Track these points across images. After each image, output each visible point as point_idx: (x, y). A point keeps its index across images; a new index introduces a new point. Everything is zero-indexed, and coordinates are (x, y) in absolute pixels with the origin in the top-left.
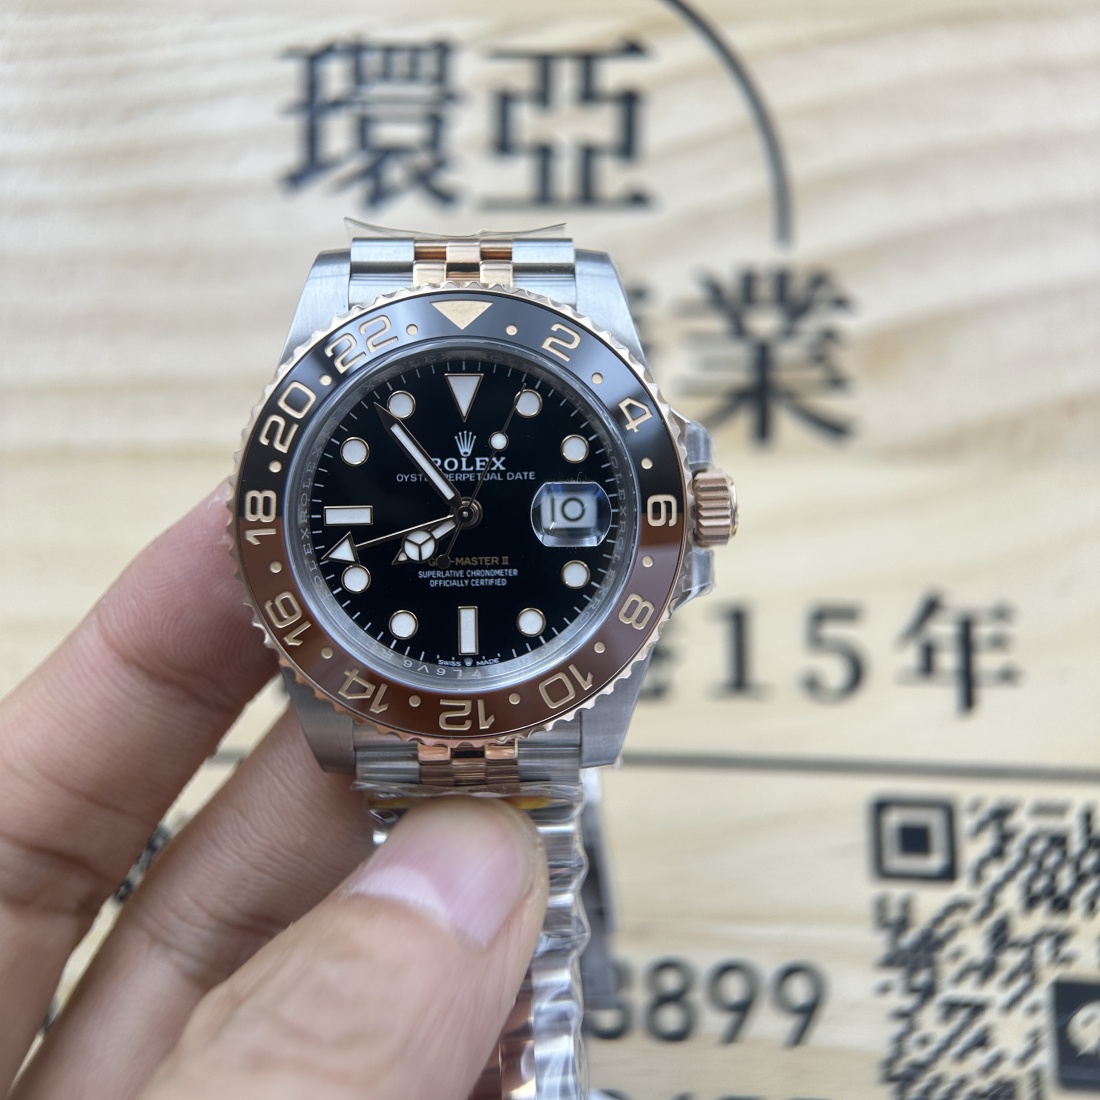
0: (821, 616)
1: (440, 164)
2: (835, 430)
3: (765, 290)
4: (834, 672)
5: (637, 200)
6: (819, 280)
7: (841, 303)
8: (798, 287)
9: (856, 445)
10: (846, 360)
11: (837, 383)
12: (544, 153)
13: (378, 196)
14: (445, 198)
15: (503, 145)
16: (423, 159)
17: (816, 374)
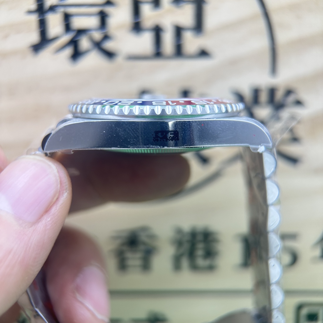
1: (106, 37)
2: (293, 160)
3: (264, 97)
5: (203, 53)
6: (289, 92)
7: (299, 103)
8: (279, 95)
9: (301, 167)
12: (158, 31)
13: (76, 55)
14: (110, 55)
15: (137, 27)
16: (97, 36)
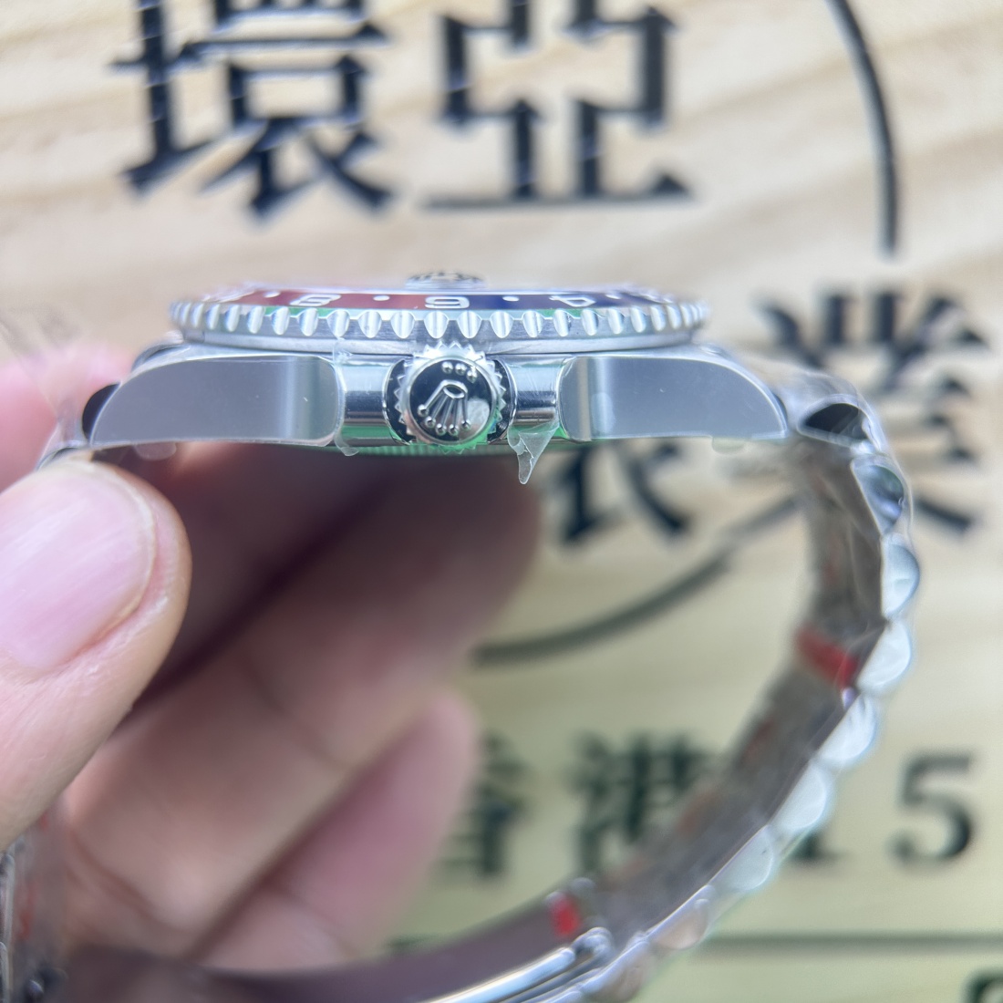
0: (920, 767)
1: (361, 140)
2: (955, 520)
3: (860, 322)
4: (934, 833)
5: (668, 187)
6: (939, 306)
7: (971, 339)
8: (909, 315)
10: (976, 423)
11: (961, 455)
12: (523, 118)
13: (268, 196)
14: (372, 195)
15: (458, 108)
16: (333, 135)
17: (933, 443)
